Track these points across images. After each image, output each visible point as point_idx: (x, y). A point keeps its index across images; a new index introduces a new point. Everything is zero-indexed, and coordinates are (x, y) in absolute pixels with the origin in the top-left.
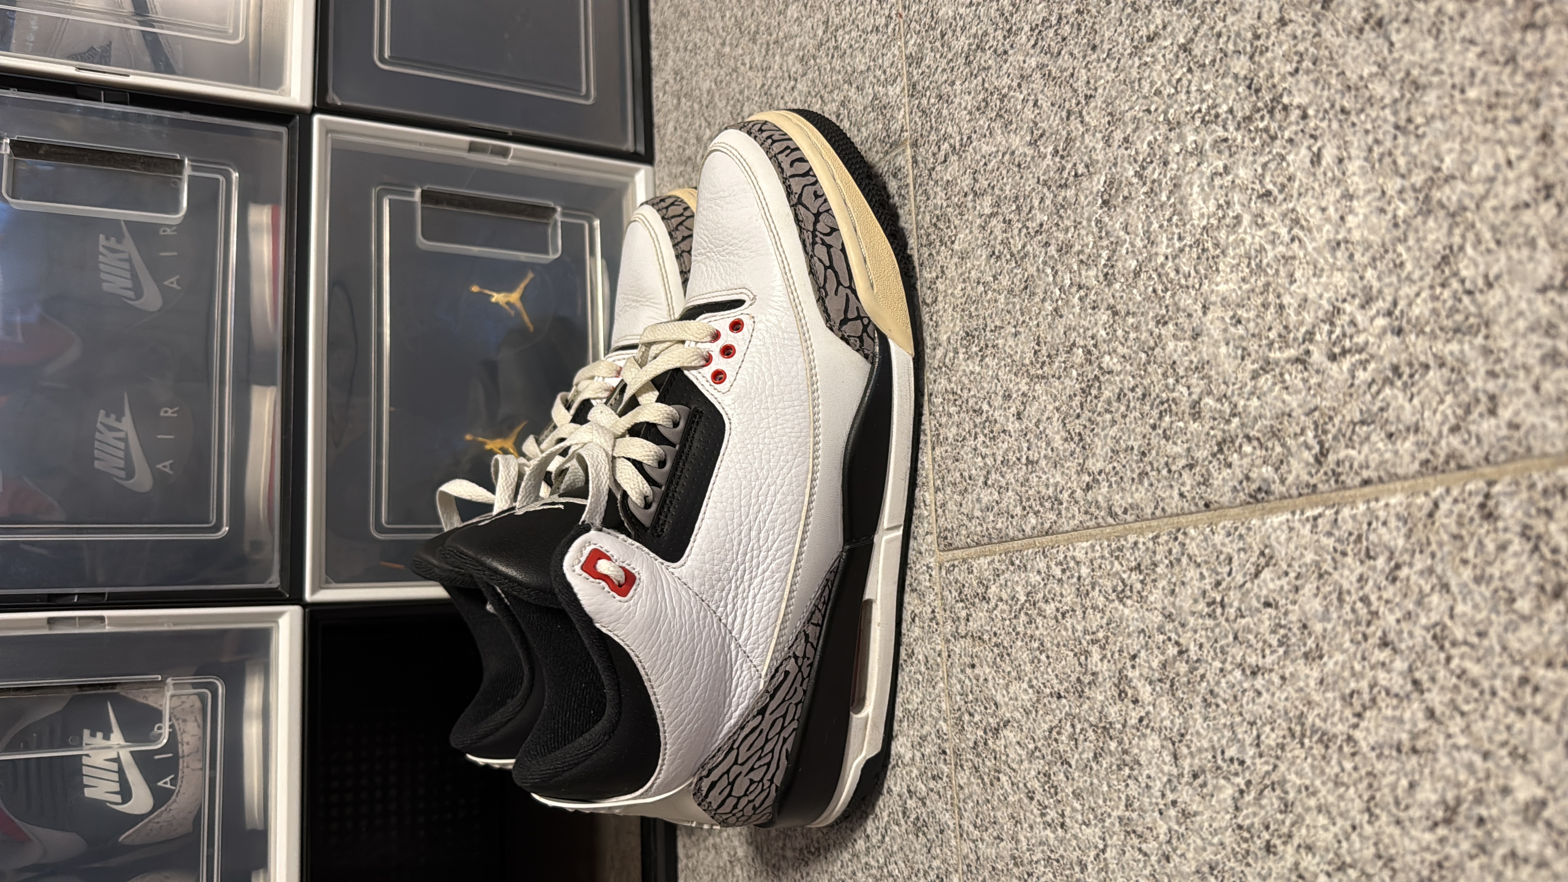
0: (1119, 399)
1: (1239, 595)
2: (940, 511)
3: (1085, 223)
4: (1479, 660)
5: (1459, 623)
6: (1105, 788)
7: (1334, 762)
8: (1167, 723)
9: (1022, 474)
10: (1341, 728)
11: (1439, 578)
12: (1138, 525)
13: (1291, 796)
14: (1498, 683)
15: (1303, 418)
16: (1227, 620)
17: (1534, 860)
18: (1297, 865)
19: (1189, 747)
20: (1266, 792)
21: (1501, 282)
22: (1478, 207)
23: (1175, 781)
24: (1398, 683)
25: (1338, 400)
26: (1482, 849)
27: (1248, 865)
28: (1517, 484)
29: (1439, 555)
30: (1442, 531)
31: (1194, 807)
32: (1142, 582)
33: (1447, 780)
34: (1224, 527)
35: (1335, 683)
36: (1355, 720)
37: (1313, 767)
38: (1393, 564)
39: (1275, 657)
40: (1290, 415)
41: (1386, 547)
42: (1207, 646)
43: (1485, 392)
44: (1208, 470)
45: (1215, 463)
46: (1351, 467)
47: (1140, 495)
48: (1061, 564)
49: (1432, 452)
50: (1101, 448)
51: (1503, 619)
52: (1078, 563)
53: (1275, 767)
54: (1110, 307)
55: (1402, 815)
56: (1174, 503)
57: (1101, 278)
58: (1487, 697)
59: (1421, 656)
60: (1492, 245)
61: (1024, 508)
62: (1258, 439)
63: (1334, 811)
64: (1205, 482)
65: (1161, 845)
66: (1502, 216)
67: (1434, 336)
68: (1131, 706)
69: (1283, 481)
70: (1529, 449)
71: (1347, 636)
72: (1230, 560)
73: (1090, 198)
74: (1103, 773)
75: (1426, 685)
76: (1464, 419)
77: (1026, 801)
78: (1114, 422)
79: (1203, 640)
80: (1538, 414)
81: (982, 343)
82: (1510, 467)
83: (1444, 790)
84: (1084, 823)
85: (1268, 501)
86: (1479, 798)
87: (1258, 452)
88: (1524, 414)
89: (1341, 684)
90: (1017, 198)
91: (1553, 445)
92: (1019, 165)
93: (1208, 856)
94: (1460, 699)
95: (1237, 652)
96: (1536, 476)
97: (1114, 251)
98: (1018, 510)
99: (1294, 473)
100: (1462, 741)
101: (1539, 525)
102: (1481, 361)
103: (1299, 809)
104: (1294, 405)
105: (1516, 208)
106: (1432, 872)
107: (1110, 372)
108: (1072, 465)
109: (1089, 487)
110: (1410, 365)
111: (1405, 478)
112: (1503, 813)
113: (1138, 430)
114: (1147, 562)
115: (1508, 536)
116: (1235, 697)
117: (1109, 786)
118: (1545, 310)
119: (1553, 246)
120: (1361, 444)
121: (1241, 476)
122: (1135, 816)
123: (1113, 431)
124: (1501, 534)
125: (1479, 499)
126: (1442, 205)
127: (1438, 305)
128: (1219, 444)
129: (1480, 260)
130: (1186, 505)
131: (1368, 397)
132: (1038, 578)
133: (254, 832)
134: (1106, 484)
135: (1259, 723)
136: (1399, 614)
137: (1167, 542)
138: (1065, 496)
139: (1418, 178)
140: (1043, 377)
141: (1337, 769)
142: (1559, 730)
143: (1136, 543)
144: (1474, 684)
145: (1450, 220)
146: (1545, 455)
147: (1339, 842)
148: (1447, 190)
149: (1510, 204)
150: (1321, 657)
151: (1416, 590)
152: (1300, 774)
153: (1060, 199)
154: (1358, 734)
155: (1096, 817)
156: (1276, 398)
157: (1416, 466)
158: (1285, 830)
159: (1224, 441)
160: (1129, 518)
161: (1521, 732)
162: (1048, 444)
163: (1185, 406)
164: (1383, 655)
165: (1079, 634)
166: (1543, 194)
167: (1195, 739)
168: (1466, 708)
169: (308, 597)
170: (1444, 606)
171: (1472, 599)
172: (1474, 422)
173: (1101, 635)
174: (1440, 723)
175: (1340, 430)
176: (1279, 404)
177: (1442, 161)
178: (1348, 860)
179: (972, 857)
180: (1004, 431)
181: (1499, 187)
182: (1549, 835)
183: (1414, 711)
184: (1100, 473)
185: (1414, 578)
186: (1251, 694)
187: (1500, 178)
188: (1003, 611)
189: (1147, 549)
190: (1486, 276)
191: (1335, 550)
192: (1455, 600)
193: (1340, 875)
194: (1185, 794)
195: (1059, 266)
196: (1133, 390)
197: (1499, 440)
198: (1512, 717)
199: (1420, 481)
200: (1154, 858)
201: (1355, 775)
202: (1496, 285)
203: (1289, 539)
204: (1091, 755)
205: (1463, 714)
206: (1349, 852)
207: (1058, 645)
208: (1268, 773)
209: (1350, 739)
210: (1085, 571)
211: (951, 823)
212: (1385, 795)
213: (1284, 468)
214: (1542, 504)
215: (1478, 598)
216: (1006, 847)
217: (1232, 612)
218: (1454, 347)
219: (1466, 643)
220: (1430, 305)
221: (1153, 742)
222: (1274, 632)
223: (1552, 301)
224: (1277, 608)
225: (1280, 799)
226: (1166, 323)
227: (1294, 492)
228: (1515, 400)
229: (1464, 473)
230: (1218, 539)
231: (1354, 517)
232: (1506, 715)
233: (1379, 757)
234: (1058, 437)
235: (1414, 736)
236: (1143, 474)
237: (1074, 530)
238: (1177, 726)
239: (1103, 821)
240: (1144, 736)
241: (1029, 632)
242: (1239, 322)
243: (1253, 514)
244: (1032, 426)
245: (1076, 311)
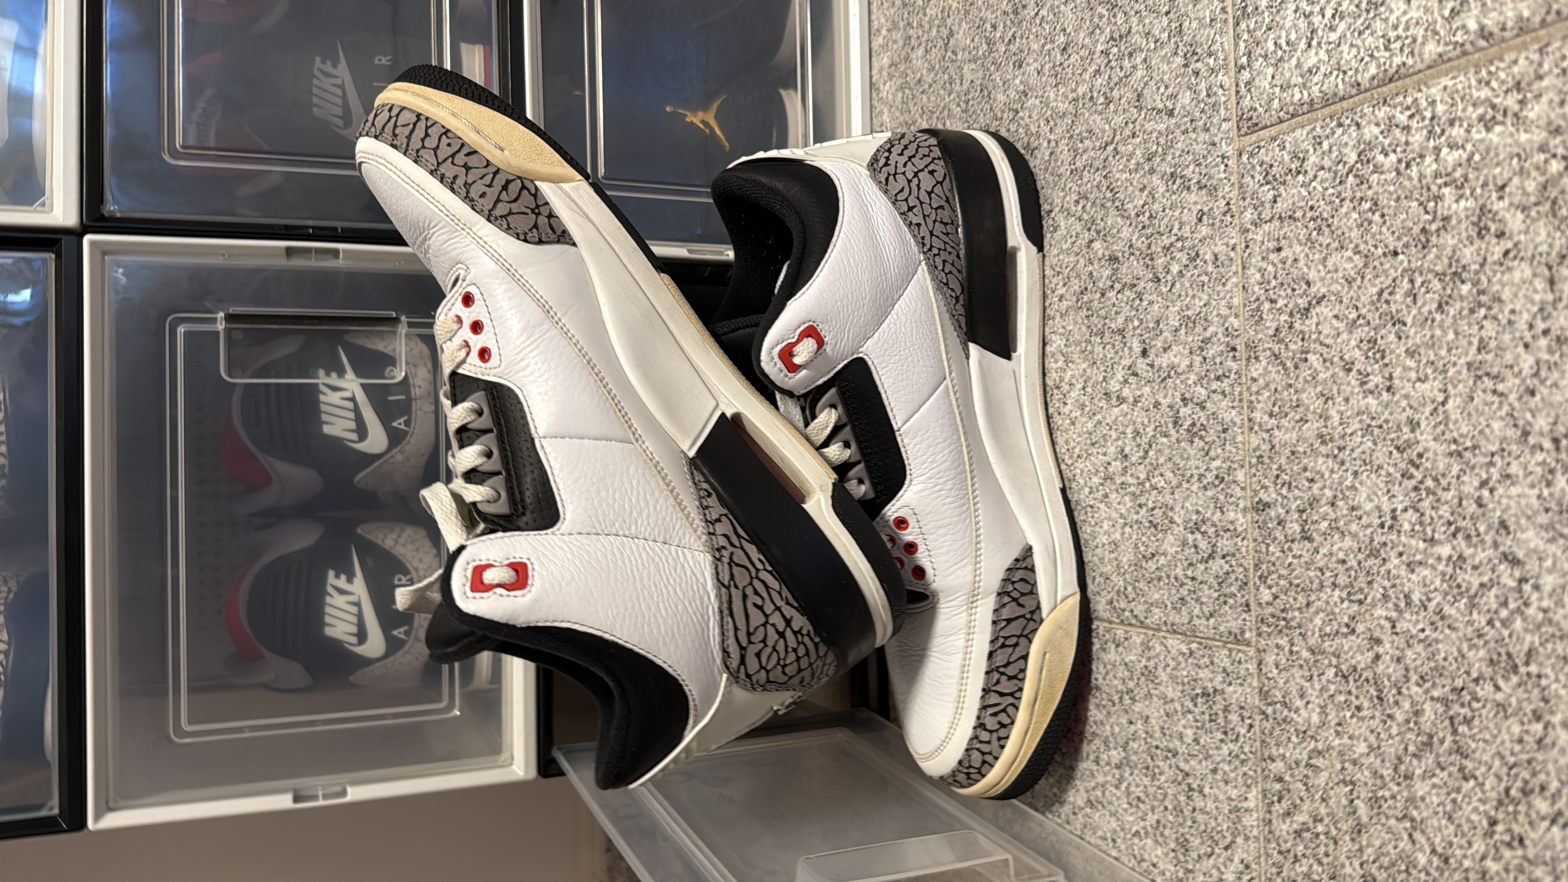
2: (1243, 90)
6: (1451, 336)
8: (1544, 248)
9: (1360, 22)
12: (1519, 40)
23: (1549, 308)
32: (1521, 101)
48: (1408, 109)
52: (1432, 102)
61: (1360, 60)
65: (1524, 380)
68: (1494, 241)
74: (1449, 321)
77: (1342, 374)
84: (1419, 380)
98: (1352, 65)
109: (1453, 14)
114: (1529, 77)
117: (1457, 333)
122: (1490, 357)
132: (1376, 132)
138: (1420, 31)
143: (1515, 61)
155: (1435, 370)
160: (1507, 34)
165: (1428, 180)
173: (1458, 174)
179: (1265, 447)
188: (1324, 180)
189: (1531, 63)
200: (1512, 397)
204: (1435, 306)
207: (1398, 199)
210: (1441, 109)
211: (1238, 420)
216: (1312, 428)
237: (1429, 67)
238: (1557, 248)
239: (1446, 372)
240: (1509, 269)
241: (1358, 195)
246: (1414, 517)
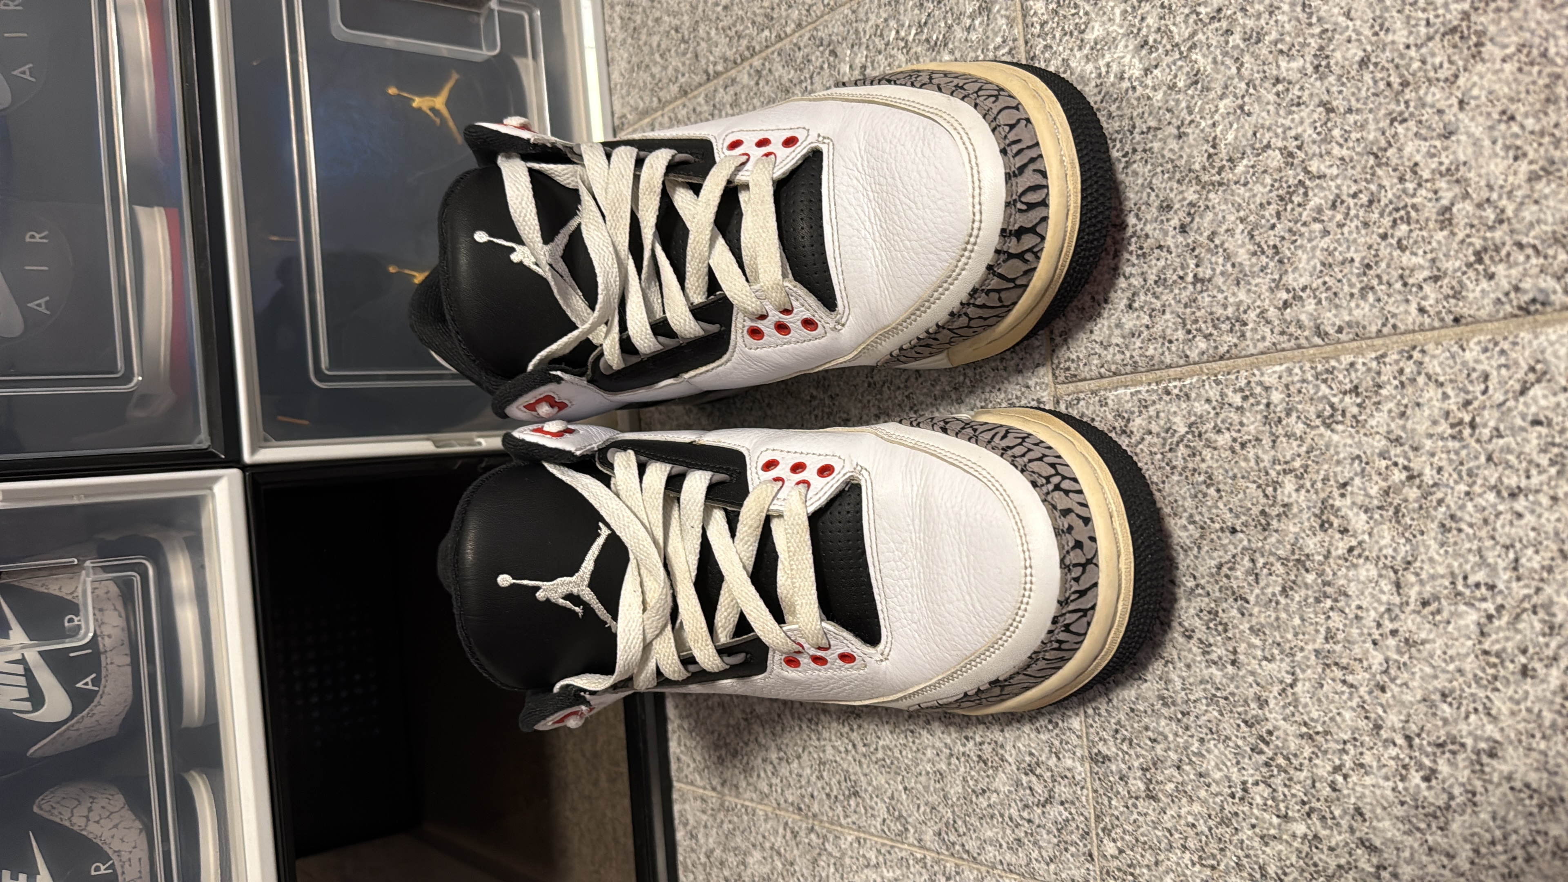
0: (1334, 206)
1: (1496, 414)
6: (1297, 621)
8: (1389, 551)
12: (1355, 344)
13: (1559, 618)
16: (1478, 441)
19: (1417, 575)
20: (1525, 616)
23: (1397, 611)
27: (1497, 690)
31: (1423, 635)
32: (1359, 405)
34: (1479, 342)
42: (1448, 469)
44: (1460, 282)
45: (1472, 274)
47: (1362, 311)
48: (1241, 390)
50: (1306, 261)
52: (1267, 389)
53: (1539, 590)
54: (1322, 104)
56: (1410, 319)
57: (1310, 69)
61: (1189, 332)
62: (1534, 247)
64: (1457, 295)
65: (1374, 675)
68: (1338, 536)
72: (1486, 377)
74: (1294, 607)
78: (1326, 232)
79: (1444, 463)
81: (1128, 148)
84: (1266, 659)
85: (1542, 313)
87: (1534, 261)
93: (1439, 683)
95: (1492, 475)
97: (1330, 40)
98: (1180, 334)
107: (1322, 177)
108: (1263, 282)
113: (1361, 240)
114: (1367, 383)
116: (1486, 521)
117: (1303, 620)
121: (1507, 287)
122: (1338, 648)
123: (1325, 243)
128: (1477, 254)
130: (1427, 320)
132: (1207, 407)
134: (1313, 301)
135: (1518, 546)
137: (1397, 362)
138: (1252, 315)
140: (1221, 184)
143: (1352, 364)
155: (1282, 651)
158: (1550, 652)
159: (1485, 249)
160: (1343, 337)
162: (1227, 258)
163: (1430, 211)
165: (1266, 464)
167: (1426, 566)
169: (248, 458)
173: (1297, 464)
180: (1160, 247)
184: (1304, 289)
186: (1508, 516)
194: (1409, 623)
195: (1246, 57)
196: (1355, 196)
200: (1363, 690)
204: (1278, 589)
207: (1234, 477)
208: (1528, 597)
210: (1276, 397)
217: (1486, 432)
222: (1544, 451)
224: (1550, 424)
225: (1543, 621)
230: (1468, 356)
236: (1365, 290)
237: (1262, 353)
238: (1402, 554)
239: (1293, 655)
240: (1355, 566)
241: (1190, 465)
242: (1512, 118)
243: (1520, 327)
244: (1203, 239)
245: (1271, 108)
246: (1267, 792)
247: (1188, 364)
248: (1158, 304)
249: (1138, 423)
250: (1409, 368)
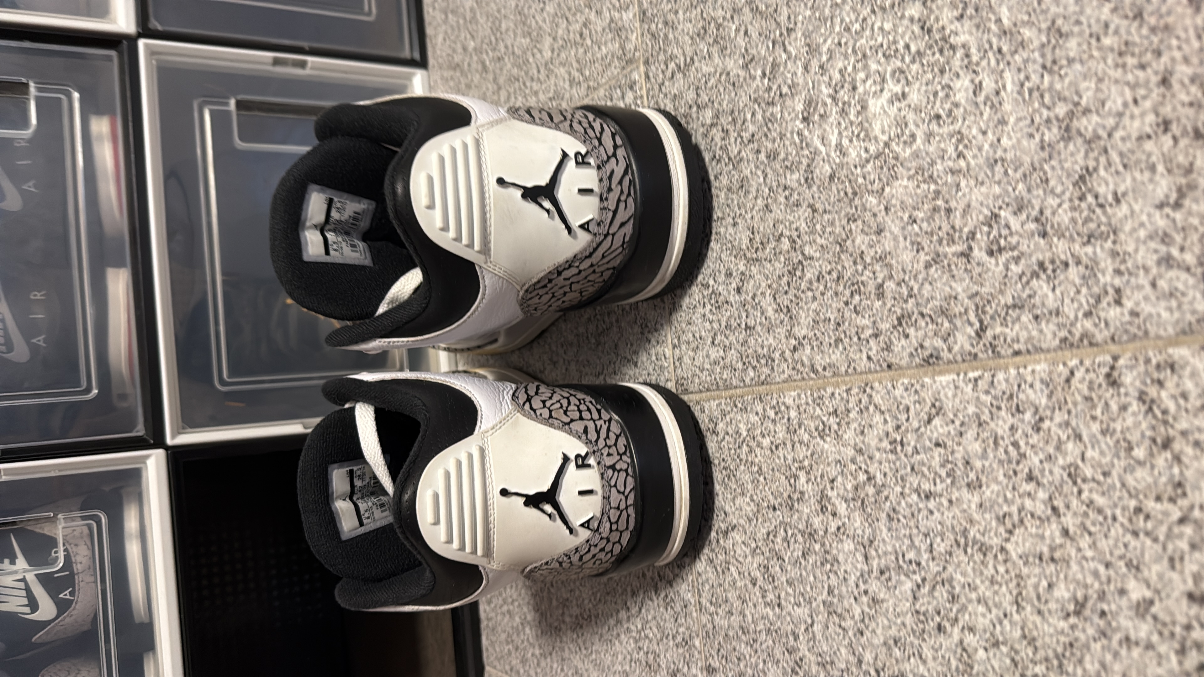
0: (818, 280)
1: (915, 437)
2: (677, 363)
3: (789, 135)
4: (1103, 494)
5: (1088, 464)
6: (812, 578)
7: (990, 566)
8: (859, 532)
9: (741, 337)
10: (995, 541)
11: (1074, 430)
12: (834, 380)
13: (958, 590)
14: (1118, 512)
15: (966, 300)
16: (906, 455)
17: (1143, 644)
18: (961, 642)
19: (876, 551)
20: (938, 587)
21: (1127, 198)
22: (1110, 135)
23: (866, 576)
24: (1040, 508)
25: (995, 287)
26: (1104, 634)
27: (924, 640)
28: (1136, 359)
29: (1074, 412)
30: (1076, 394)
31: (882, 596)
32: (838, 424)
33: (1078, 583)
34: (903, 384)
35: (992, 507)
36: (1007, 535)
37: (974, 569)
38: (1037, 417)
39: (944, 485)
40: (956, 298)
41: (1032, 403)
42: (890, 475)
43: (1113, 286)
44: (890, 339)
45: (896, 334)
46: (1005, 340)
47: (836, 356)
48: (774, 407)
49: (1070, 332)
50: (805, 319)
51: (1123, 463)
52: (788, 408)
53: (944, 568)
54: (811, 206)
55: (1042, 607)
56: (863, 364)
57: (803, 181)
58: (1110, 521)
59: (1059, 488)
60: (1121, 168)
61: (744, 364)
62: (930, 316)
63: (991, 603)
64: (888, 348)
65: (856, 623)
66: (1129, 145)
67: (1072, 239)
68: (831, 517)
69: (950, 350)
70: (1146, 333)
71: (1001, 472)
72: (908, 409)
73: (793, 115)
74: (809, 567)
75: (1062, 510)
76: (1095, 307)
77: (750, 586)
78: (815, 298)
79: (887, 470)
80: (1154, 306)
82: (1131, 346)
83: (1075, 590)
84: (796, 604)
85: (938, 365)
86: (1102, 596)
87: (930, 327)
88: (1143, 304)
89: (996, 508)
90: (732, 112)
91: (1165, 330)
92: (734, 85)
93: (893, 632)
94: (1088, 523)
95: (914, 480)
96: (1151, 354)
97: (813, 160)
98: (740, 365)
99: (959, 343)
100: (1089, 554)
101: (1153, 391)
102: (1109, 261)
103: (963, 600)
104: (960, 290)
105: (1140, 138)
106: (1065, 649)
107: (811, 258)
108: (782, 331)
109: (795, 349)
110: (1053, 262)
111: (1048, 351)
112: (1120, 608)
113: (834, 305)
114: (841, 408)
115: (1128, 399)
116: (913, 515)
117: (815, 577)
118: (1161, 223)
119: (1169, 171)
120: (1013, 323)
121: (916, 345)
122: (835, 600)
123: (815, 305)
124: (1123, 398)
125: (1105, 370)
126: (1080, 134)
127: (1076, 215)
128: (899, 319)
129: (1110, 180)
130: (872, 366)
131: (1019, 286)
132: (757, 418)
133: (142, 624)
134: (809, 347)
135: (932, 535)
136: (1041, 456)
137: (858, 394)
138: (777, 355)
139: (1061, 110)
140: (757, 260)
141: (992, 571)
142: (1164, 548)
143: (833, 394)
144: (1100, 511)
145: (1086, 146)
146: (1158, 337)
147: (994, 626)
148: (1084, 121)
149: (1135, 135)
150: (980, 486)
151: (1056, 438)
152: (964, 574)
153: (768, 114)
154: (1009, 546)
155: (805, 600)
156: (944, 284)
157: (1057, 342)
158: (952, 615)
159: (903, 316)
160: (827, 374)
161: (1135, 548)
162: (762, 313)
163: (871, 287)
164: (1029, 487)
165: (790, 461)
166: (1162, 128)
167: (881, 545)
168: (1092, 529)
169: (169, 441)
170: (1077, 452)
171: (1100, 447)
172: (1103, 309)
173: (806, 463)
174: (1072, 539)
175: (996, 311)
176: (947, 289)
177: (1081, 97)
178: (1001, 639)
179: (710, 626)
181: (1126, 120)
182: (1155, 626)
183: (1053, 530)
184: (804, 338)
185: (1054, 429)
186: (925, 512)
187: (1128, 113)
188: (728, 443)
189: (842, 399)
190: (1115, 194)
191: (992, 405)
192: (1086, 447)
193: (995, 650)
194: (874, 586)
195: (768, 170)
196: (830, 273)
197: (1122, 324)
198: (1129, 537)
199: (1060, 353)
200: (851, 633)
201: (1007, 577)
202: (1123, 202)
203: (955, 396)
204: (800, 554)
205: (1090, 534)
206: (1002, 633)
207: (773, 470)
208: (939, 573)
209: (1003, 549)
210: (793, 414)
211: (692, 601)
212: (1029, 592)
213: (951, 340)
214: (1156, 375)
215: (1103, 446)
216: (735, 620)
217: (910, 450)
218: (1089, 249)
219: (1094, 480)
220: (1069, 214)
221: (848, 545)
222: (943, 466)
223: (1168, 216)
225: (949, 592)
226: (855, 220)
227: (959, 358)
228: (1136, 293)
229: (1095, 349)
230: (899, 392)
231: (1007, 380)
232: (1124, 535)
233: (1026, 563)
234: (770, 309)
235: (1052, 549)
236: (838, 340)
237: (784, 382)
238: (867, 535)
239: (811, 603)
240: (841, 541)
241: (750, 459)
242: (915, 221)
243: (926, 375)
244: (749, 298)
245: (782, 207)
247: (745, 386)
248: (727, 343)
249: (721, 426)
250: (865, 399)
